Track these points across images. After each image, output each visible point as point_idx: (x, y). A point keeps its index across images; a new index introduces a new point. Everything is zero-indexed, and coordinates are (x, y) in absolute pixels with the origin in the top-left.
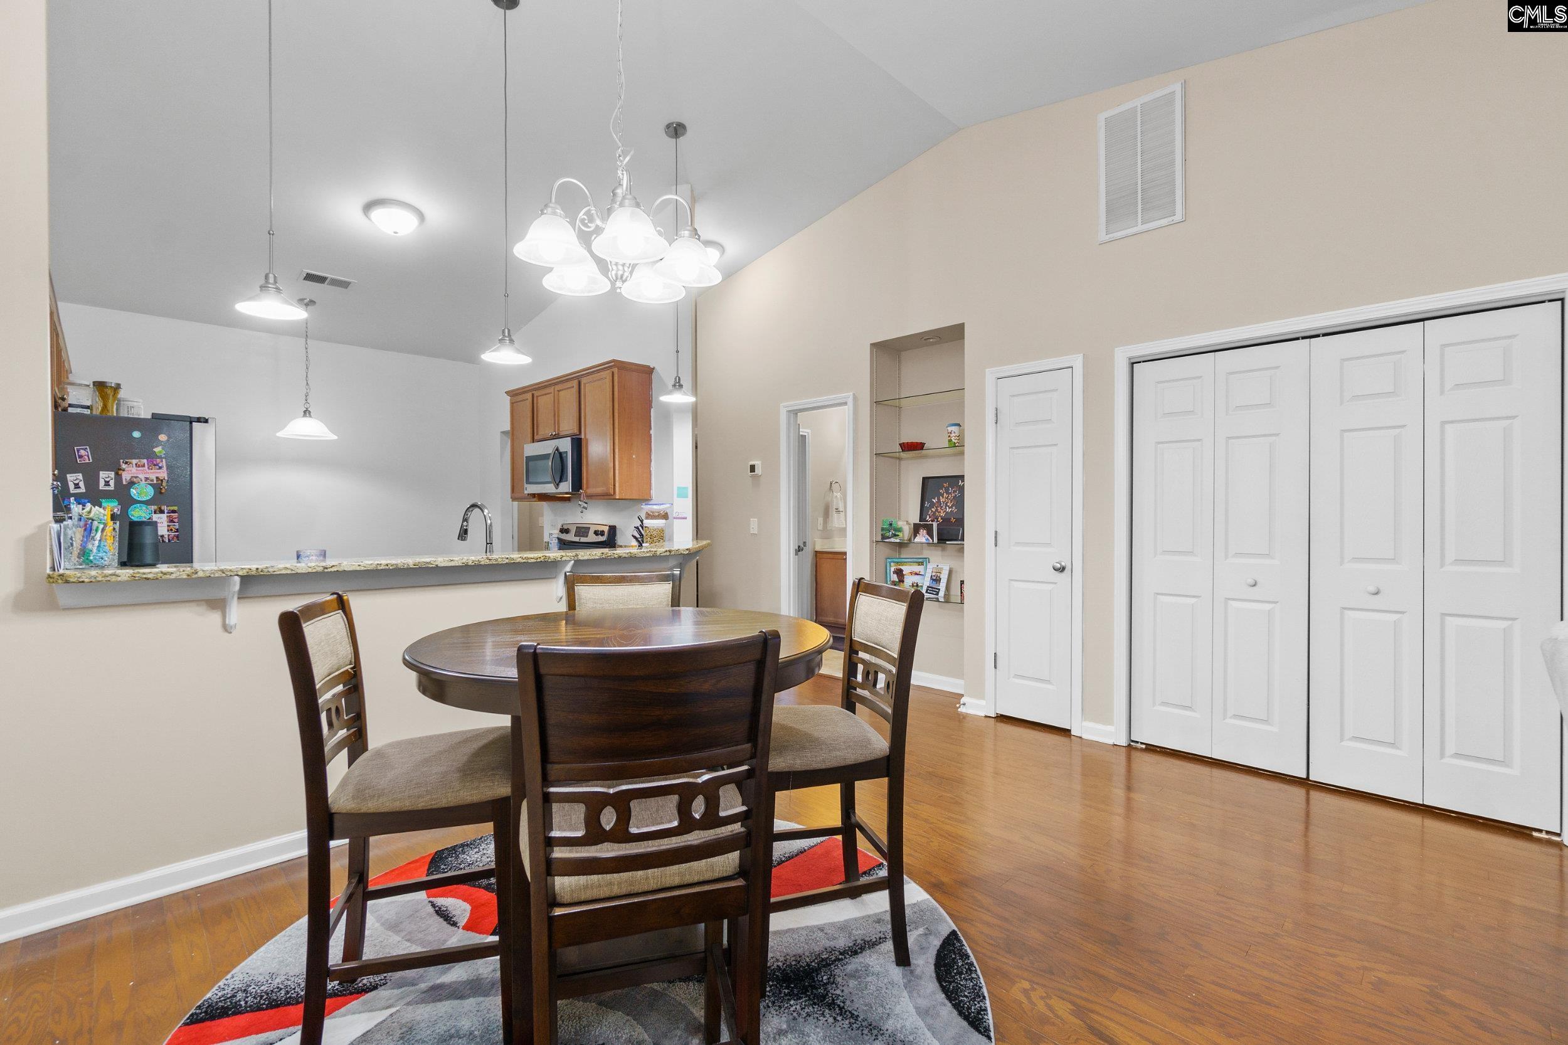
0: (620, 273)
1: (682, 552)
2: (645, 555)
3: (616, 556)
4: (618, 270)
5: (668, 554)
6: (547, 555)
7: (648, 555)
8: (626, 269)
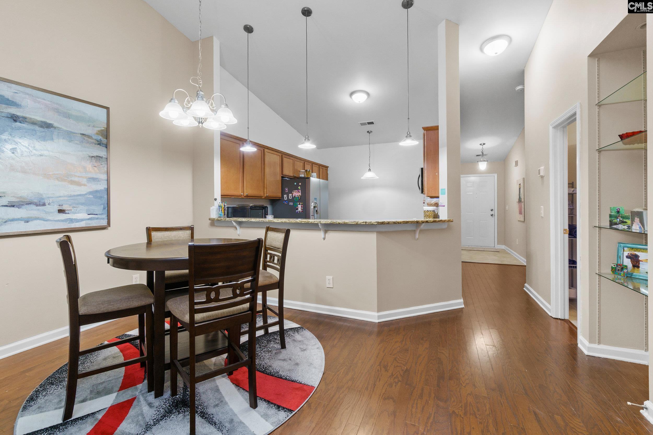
0: (200, 121)
1: (373, 223)
2: (352, 223)
3: (337, 223)
4: (200, 120)
5: (365, 223)
6: (309, 220)
7: (353, 223)
8: (203, 119)
